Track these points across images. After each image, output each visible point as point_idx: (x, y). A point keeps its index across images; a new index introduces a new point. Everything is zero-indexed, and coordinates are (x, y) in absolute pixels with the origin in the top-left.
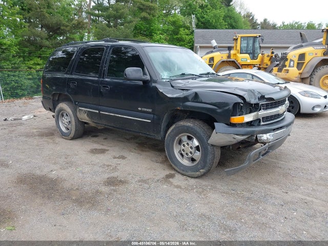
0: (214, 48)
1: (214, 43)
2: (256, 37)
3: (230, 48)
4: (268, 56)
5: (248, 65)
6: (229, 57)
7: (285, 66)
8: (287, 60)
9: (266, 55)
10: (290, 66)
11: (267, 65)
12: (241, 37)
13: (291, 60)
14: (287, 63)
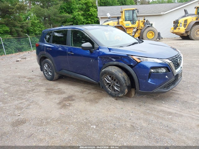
0: (109, 19)
1: (109, 15)
2: (134, 10)
3: (118, 18)
4: (142, 22)
5: (130, 28)
6: (118, 23)
7: (178, 26)
8: (178, 23)
9: (141, 21)
10: (180, 26)
11: (142, 27)
12: (125, 10)
13: (181, 23)
14: (179, 25)
